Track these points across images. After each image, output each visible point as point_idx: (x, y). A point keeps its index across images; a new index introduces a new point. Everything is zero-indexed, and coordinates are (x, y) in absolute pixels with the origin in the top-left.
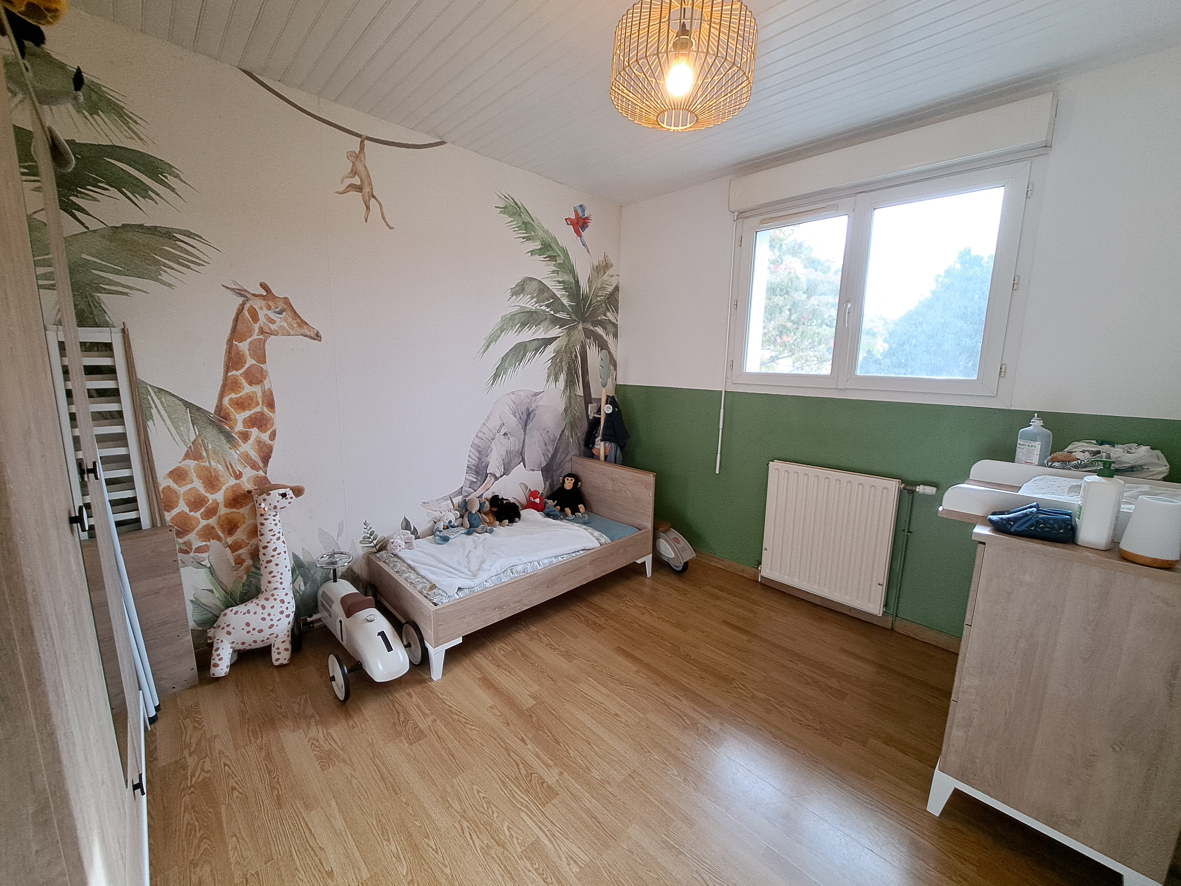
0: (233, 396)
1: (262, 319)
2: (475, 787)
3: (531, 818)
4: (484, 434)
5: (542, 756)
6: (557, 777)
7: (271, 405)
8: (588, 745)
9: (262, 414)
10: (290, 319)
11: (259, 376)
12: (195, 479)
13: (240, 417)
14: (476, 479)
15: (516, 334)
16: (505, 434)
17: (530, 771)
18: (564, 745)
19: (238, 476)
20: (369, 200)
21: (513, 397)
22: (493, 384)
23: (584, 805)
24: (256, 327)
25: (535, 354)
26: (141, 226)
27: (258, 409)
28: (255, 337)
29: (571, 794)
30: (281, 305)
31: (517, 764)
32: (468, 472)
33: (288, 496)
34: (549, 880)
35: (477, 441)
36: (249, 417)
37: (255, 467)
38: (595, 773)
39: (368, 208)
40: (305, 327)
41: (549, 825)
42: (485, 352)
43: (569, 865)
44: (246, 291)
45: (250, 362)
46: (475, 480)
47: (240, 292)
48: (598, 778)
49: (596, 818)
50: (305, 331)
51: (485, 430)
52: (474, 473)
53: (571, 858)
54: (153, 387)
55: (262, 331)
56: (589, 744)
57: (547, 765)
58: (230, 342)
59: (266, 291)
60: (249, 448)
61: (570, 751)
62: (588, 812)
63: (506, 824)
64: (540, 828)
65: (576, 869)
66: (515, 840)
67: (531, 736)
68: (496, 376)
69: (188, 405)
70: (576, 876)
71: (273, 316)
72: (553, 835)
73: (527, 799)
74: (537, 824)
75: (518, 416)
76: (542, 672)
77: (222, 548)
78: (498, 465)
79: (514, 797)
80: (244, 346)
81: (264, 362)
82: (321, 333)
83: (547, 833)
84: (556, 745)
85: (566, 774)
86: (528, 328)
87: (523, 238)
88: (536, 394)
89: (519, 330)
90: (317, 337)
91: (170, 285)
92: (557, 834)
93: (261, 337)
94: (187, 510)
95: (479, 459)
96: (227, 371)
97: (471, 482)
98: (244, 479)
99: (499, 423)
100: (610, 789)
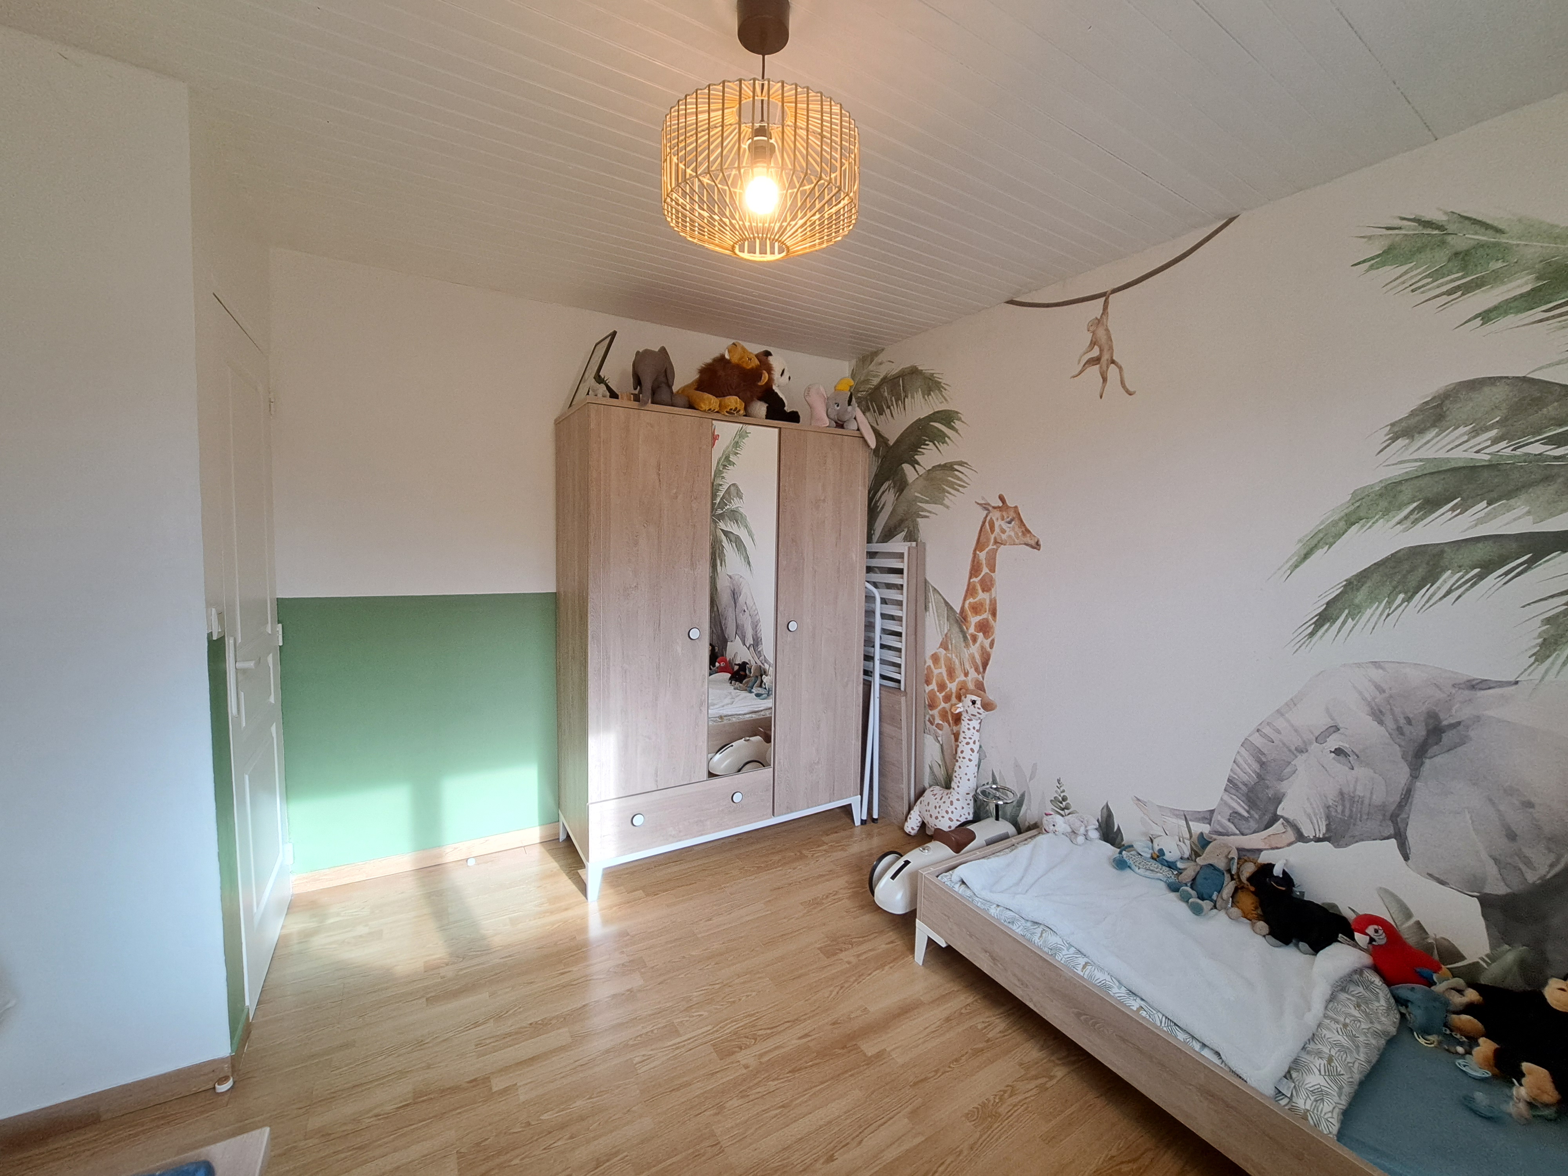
0: (971, 600)
1: (997, 529)
2: (754, 994)
3: (704, 1033)
4: (1279, 732)
5: (777, 1052)
6: (743, 1062)
7: (994, 614)
8: (781, 1104)
9: (987, 620)
10: (1017, 529)
11: (989, 583)
12: (943, 666)
13: (974, 620)
14: (1248, 812)
15: (1400, 527)
16: (1338, 752)
17: (758, 1039)
18: (788, 1077)
19: (966, 675)
20: (1108, 367)
21: (1376, 674)
22: (1312, 634)
23: (698, 1082)
24: (993, 537)
25: (1481, 577)
26: (939, 465)
27: (984, 616)
28: (990, 547)
29: (718, 1072)
30: (1012, 514)
31: (772, 1028)
32: (1228, 789)
33: (976, 705)
34: (639, 1038)
35: (1258, 740)
36: (979, 622)
37: (977, 670)
38: (735, 1102)
39: (1105, 380)
40: (1028, 535)
41: (690, 1047)
42: (1296, 566)
43: (643, 1056)
44: (989, 504)
45: (985, 570)
46: (1246, 814)
47: (985, 507)
48: (727, 1105)
49: (678, 1089)
50: (1028, 539)
51: (1280, 723)
52: (1244, 798)
53: (649, 1059)
54: (932, 587)
55: (996, 542)
56: (783, 1106)
57: (761, 1055)
58: (975, 550)
59: (1003, 503)
60: (975, 649)
61: (776, 1082)
62: (688, 1084)
63: (706, 1014)
64: (689, 1039)
65: (637, 1060)
66: (688, 1019)
67: (811, 1044)
68: (1324, 618)
69: (946, 603)
70: (631, 1059)
71: (1005, 526)
72: (677, 1048)
73: (727, 1031)
74: (695, 1037)
75: (1391, 725)
76: (936, 1071)
77: (950, 733)
78: (1310, 811)
79: (732, 1022)
80: (982, 555)
81: (994, 572)
82: (1041, 543)
83: (683, 1044)
84: (790, 1069)
85: (745, 1071)
86: (1453, 509)
87: (1449, 293)
88: (1475, 685)
89: (1413, 517)
90: (1037, 546)
91: (948, 507)
92: (677, 1051)
93: (995, 547)
94: (936, 689)
95: (1259, 776)
96: (970, 578)
97: (1236, 813)
98: (969, 678)
99: (1322, 722)
100: (707, 1113)
